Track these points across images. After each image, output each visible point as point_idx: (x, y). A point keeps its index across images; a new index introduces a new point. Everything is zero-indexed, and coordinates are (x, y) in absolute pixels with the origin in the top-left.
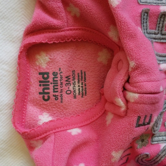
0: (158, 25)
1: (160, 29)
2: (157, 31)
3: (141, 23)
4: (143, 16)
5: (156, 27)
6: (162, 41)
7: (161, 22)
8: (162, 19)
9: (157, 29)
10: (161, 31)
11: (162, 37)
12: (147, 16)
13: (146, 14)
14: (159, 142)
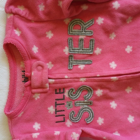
0: (79, 45)
1: (81, 47)
2: (79, 48)
3: (68, 45)
4: (69, 41)
5: (78, 46)
6: (83, 53)
7: (81, 44)
8: (81, 42)
9: (79, 47)
10: (82, 48)
11: (83, 51)
12: (72, 41)
13: (71, 40)
14: (80, 106)
